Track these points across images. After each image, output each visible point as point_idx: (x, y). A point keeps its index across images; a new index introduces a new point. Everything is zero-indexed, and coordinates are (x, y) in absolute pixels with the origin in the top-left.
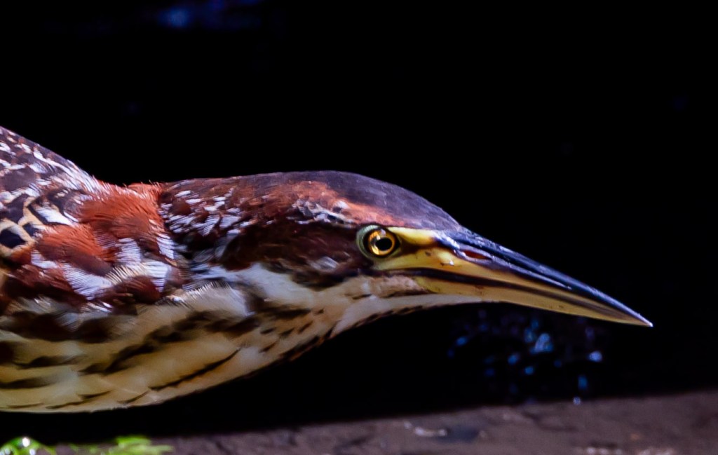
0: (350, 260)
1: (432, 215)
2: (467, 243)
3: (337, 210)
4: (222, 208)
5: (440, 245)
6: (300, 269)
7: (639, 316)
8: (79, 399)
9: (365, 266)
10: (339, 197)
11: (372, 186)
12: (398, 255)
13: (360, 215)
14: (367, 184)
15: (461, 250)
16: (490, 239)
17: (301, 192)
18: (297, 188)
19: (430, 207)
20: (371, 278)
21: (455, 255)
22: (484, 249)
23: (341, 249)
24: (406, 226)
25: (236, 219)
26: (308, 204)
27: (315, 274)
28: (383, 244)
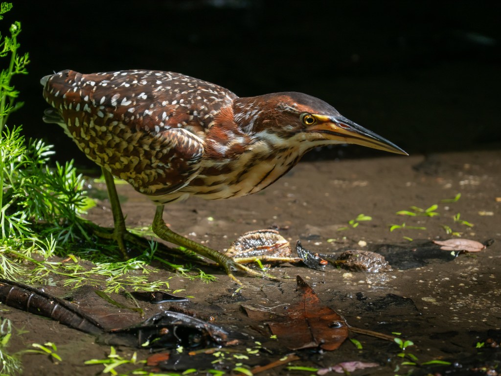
0: (298, 126)
1: (329, 110)
2: (342, 121)
3: (293, 106)
4: (252, 107)
5: (331, 121)
6: (279, 131)
7: (404, 151)
8: (232, 194)
9: (304, 128)
10: (294, 102)
11: (307, 98)
12: (316, 125)
13: (301, 109)
14: (305, 97)
15: (339, 124)
16: (350, 120)
17: (280, 100)
18: (279, 98)
19: (329, 106)
20: (306, 133)
21: (336, 125)
22: (348, 123)
23: (294, 121)
24: (318, 114)
25: (257, 111)
26: (283, 104)
27: (285, 132)
28: (310, 120)
